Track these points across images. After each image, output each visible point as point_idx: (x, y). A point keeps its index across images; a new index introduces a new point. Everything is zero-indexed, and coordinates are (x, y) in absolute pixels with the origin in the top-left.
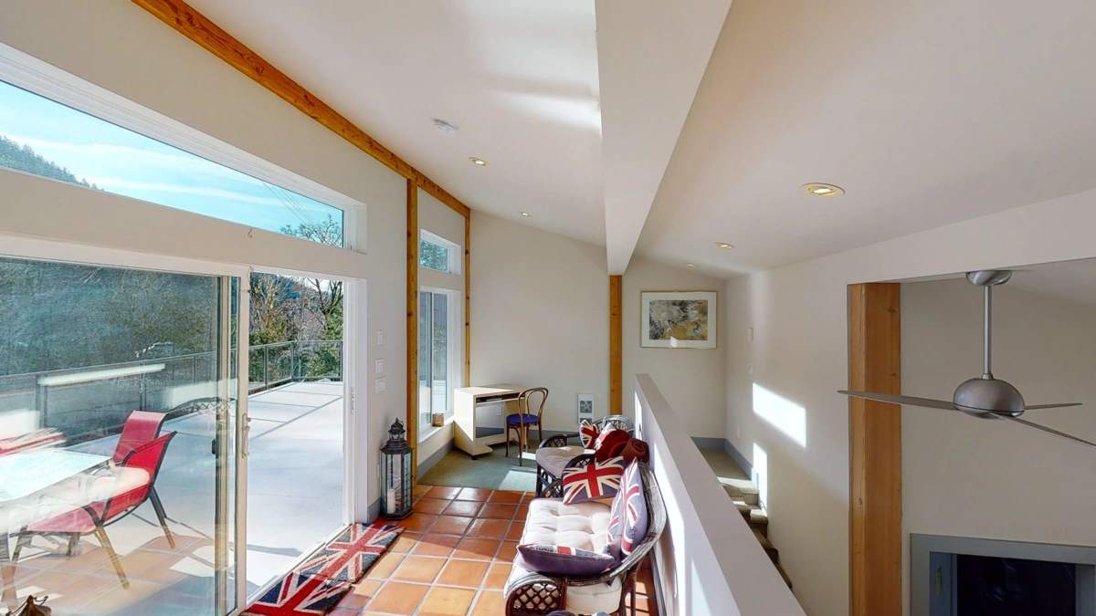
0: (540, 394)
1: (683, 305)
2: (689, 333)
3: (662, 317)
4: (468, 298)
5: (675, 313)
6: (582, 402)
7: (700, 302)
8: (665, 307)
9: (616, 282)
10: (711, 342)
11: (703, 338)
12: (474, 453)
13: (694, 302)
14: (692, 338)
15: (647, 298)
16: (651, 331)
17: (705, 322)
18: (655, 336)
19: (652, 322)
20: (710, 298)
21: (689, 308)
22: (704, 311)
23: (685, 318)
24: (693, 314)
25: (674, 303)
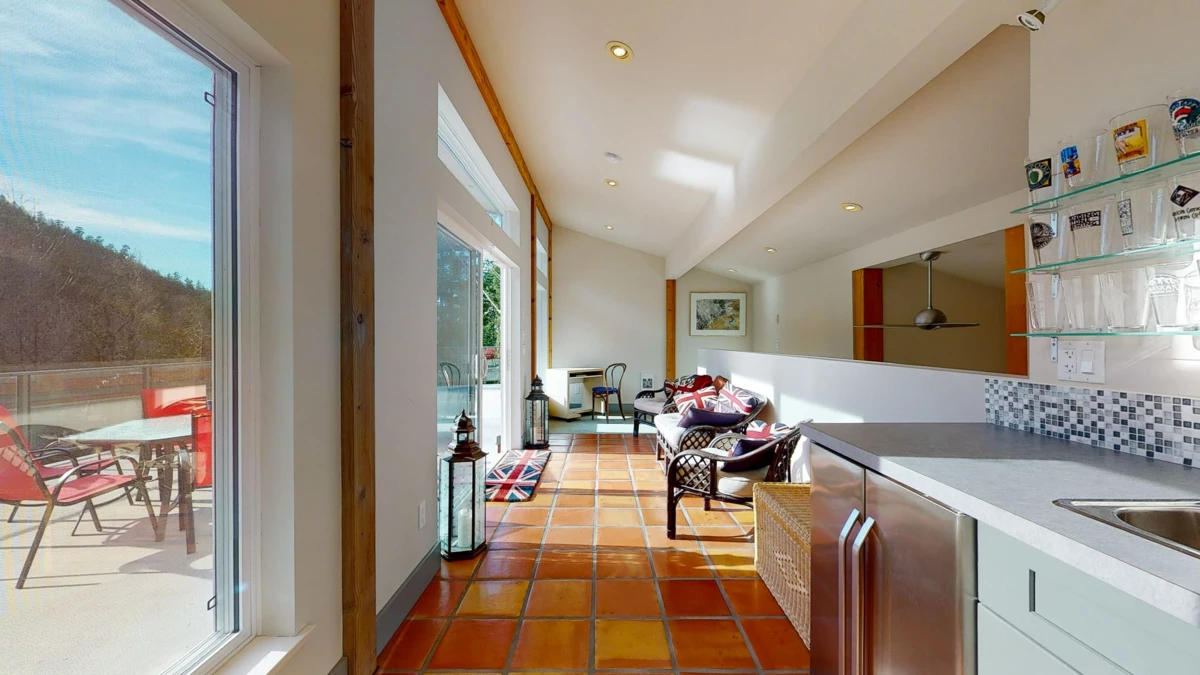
0: (621, 368)
1: (722, 303)
2: (726, 325)
3: (706, 312)
4: (550, 297)
5: (716, 309)
6: (645, 380)
7: (734, 301)
8: (708, 305)
9: (671, 285)
10: (742, 331)
11: (737, 328)
12: (568, 417)
13: (729, 301)
14: (728, 329)
15: (696, 297)
16: (698, 323)
17: (738, 316)
18: (700, 327)
19: (698, 317)
20: (741, 297)
21: (726, 305)
22: (737, 308)
23: (723, 313)
24: (729, 310)
25: (715, 302)
